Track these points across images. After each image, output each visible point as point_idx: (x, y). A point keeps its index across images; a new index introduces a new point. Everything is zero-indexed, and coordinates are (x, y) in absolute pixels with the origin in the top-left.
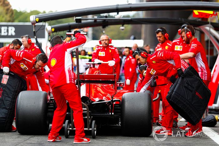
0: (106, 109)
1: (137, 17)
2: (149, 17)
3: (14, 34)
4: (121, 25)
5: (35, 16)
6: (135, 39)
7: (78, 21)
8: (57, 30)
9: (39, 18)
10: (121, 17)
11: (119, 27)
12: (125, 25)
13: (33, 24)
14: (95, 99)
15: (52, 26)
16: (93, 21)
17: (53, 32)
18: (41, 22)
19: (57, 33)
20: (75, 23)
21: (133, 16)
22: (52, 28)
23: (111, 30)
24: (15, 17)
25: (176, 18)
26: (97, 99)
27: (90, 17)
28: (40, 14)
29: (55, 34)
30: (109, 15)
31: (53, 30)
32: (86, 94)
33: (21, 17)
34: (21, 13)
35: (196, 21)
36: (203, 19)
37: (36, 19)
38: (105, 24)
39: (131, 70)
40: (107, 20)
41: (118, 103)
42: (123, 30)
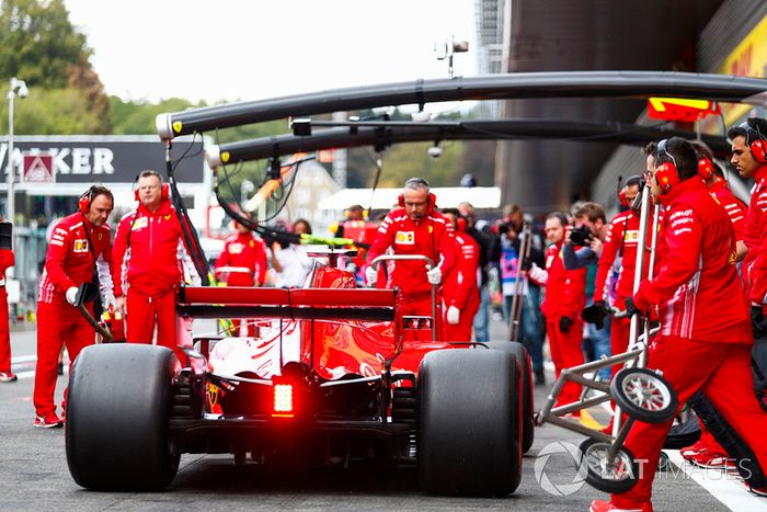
0: (371, 406)
1: (480, 118)
2: (518, 119)
3: (110, 170)
4: (432, 143)
5: (170, 115)
6: (473, 184)
7: (301, 130)
8: (238, 156)
9: (182, 120)
10: (432, 117)
11: (427, 149)
12: (444, 143)
13: (165, 139)
14: (330, 371)
15: (224, 146)
16: (348, 128)
17: (224, 164)
18: (191, 133)
19: (239, 165)
20: (290, 135)
21: (471, 114)
22: (221, 152)
23: (405, 159)
24: (114, 119)
25: (596, 121)
26: (338, 372)
27: (339, 117)
28: (190, 110)
29: (230, 168)
30: (397, 111)
31: (226, 156)
32: (302, 356)
33: (132, 120)
34: (131, 108)
35: (659, 130)
36: (679, 123)
37: (175, 124)
38: (384, 138)
39: (460, 278)
40: (388, 128)
41: (409, 384)
42: (436, 156)
